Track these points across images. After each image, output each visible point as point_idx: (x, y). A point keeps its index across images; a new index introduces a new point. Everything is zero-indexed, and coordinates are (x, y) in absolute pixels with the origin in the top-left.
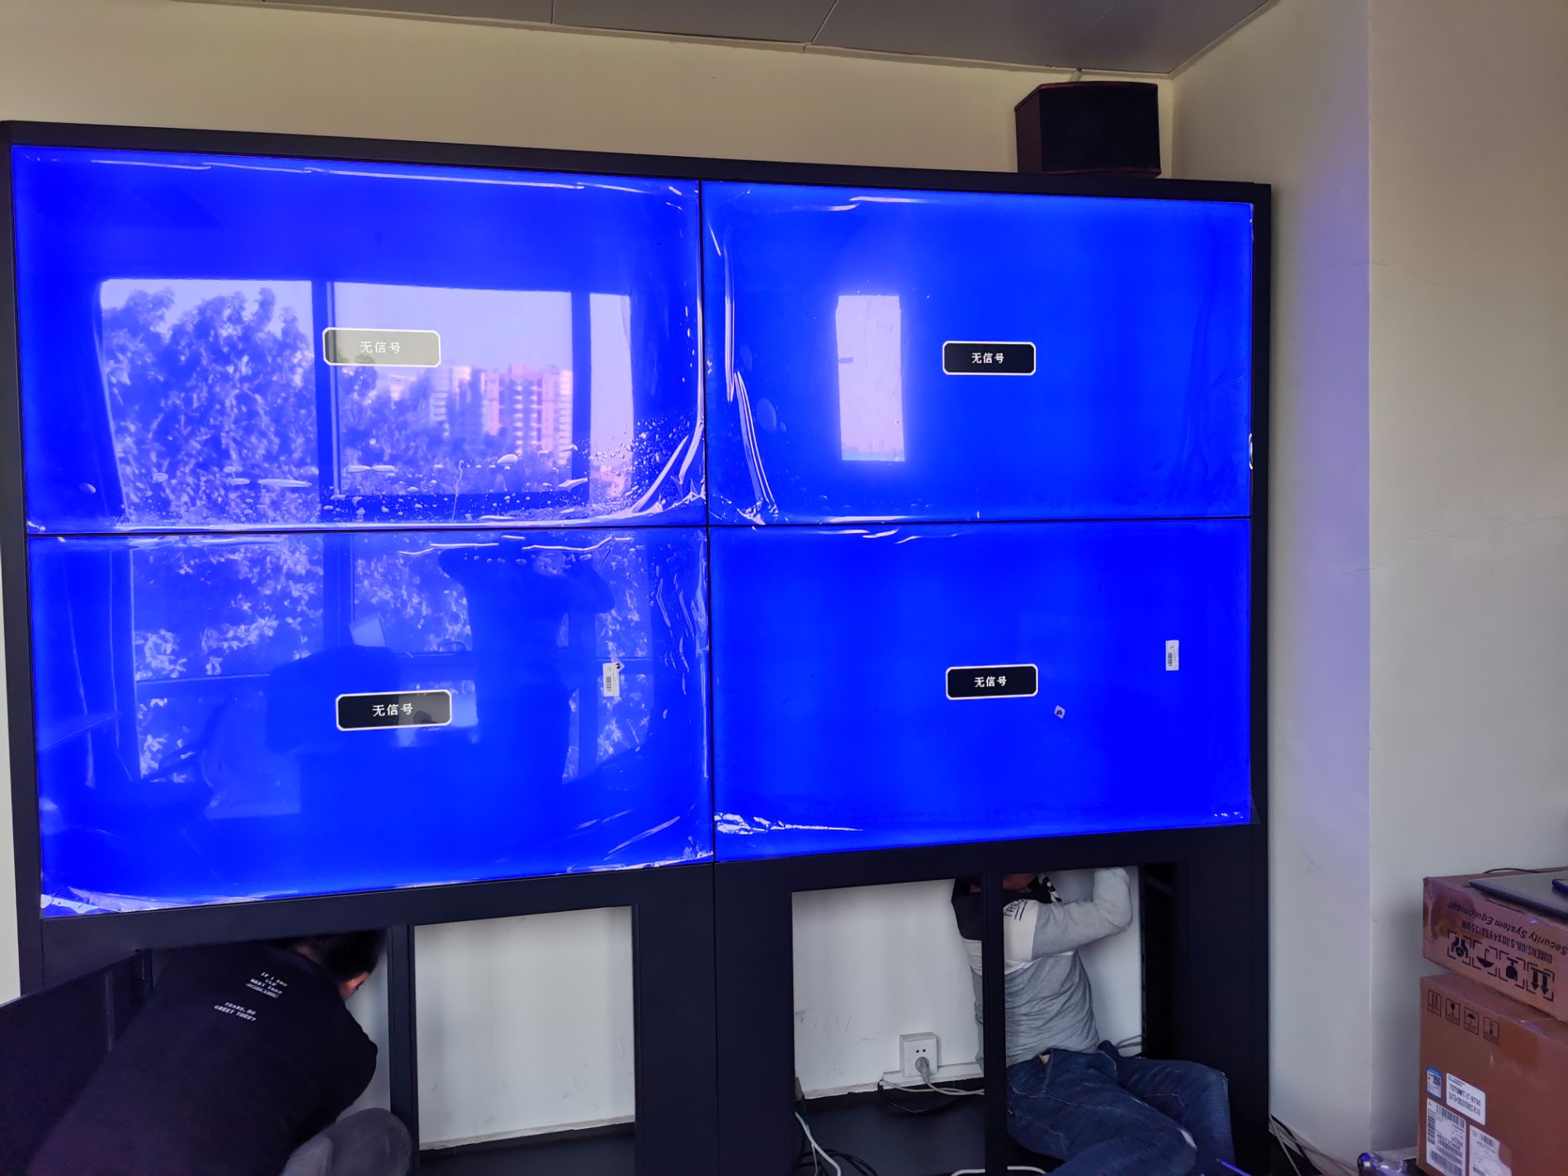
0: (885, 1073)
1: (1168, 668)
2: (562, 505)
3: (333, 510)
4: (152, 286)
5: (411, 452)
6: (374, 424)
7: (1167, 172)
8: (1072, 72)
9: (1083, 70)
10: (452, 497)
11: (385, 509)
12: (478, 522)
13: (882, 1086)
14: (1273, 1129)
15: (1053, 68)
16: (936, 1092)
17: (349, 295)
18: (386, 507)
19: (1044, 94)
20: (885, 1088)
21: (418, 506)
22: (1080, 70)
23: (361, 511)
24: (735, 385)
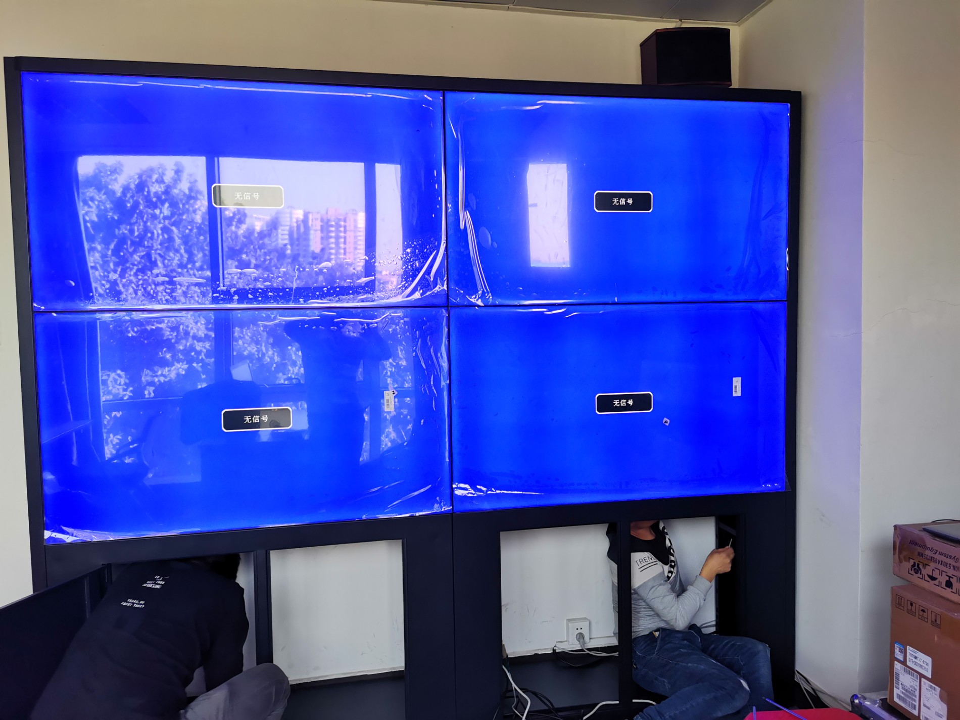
0: (557, 642)
1: (734, 395)
2: (359, 293)
3: (218, 297)
4: (110, 160)
5: (267, 263)
6: (244, 245)
7: (735, 84)
8: (676, 22)
9: (683, 20)
10: (291, 289)
11: (250, 296)
12: (307, 304)
13: (555, 650)
14: (797, 678)
15: (664, 19)
16: (588, 654)
17: (228, 165)
18: (251, 295)
19: (659, 35)
20: (557, 651)
21: (270, 294)
22: (681, 20)
23: (236, 297)
24: (465, 219)
